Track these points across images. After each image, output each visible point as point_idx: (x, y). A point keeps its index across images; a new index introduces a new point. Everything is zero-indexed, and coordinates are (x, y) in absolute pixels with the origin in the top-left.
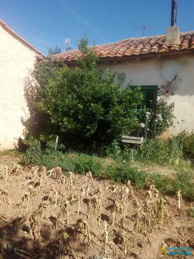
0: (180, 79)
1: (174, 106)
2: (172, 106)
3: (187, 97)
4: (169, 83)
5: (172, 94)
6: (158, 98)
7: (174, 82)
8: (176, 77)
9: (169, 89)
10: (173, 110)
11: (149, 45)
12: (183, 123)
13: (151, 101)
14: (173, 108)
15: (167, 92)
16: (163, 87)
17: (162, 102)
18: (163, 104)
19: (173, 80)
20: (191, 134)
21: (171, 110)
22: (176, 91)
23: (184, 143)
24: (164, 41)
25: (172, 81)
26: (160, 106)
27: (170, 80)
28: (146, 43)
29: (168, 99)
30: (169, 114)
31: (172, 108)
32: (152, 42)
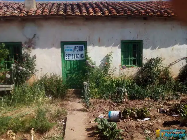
28: (10, 7)
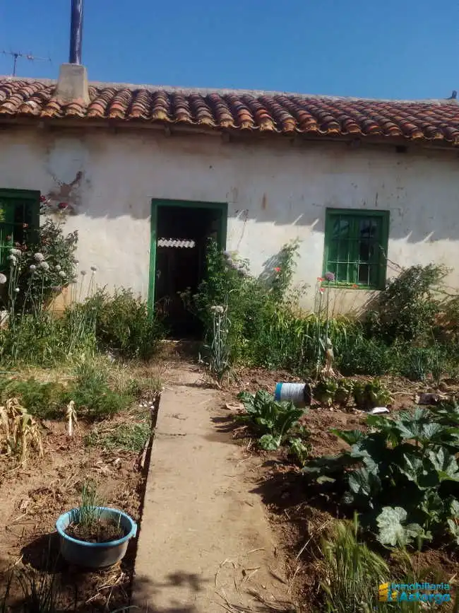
0: (88, 181)
1: (77, 239)
2: (73, 238)
3: (102, 221)
4: (66, 189)
5: (73, 213)
6: (43, 220)
7: (76, 186)
8: (79, 175)
9: (67, 201)
10: (75, 248)
11: (19, 96)
12: (93, 274)
13: (25, 225)
14: (76, 242)
15: (61, 206)
16: (52, 195)
17: (50, 228)
18: (53, 233)
19: (74, 182)
20: (114, 299)
21: (71, 248)
22: (80, 208)
23: (98, 318)
24: (53, 93)
25: (72, 185)
26: (46, 237)
27: (68, 183)
28: (14, 91)
29: (64, 223)
30: (66, 256)
31: (74, 244)
32: (29, 91)
